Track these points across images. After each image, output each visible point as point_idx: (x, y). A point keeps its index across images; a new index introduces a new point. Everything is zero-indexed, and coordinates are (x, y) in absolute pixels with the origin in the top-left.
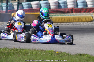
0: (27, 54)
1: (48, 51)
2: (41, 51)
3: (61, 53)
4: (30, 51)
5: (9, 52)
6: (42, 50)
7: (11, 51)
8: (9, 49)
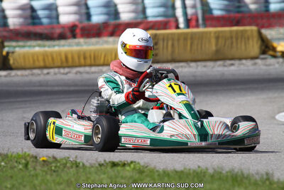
1: (14, 155)
3: (53, 162)
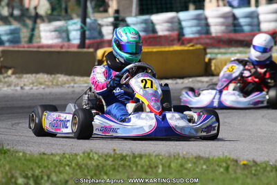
0: (155, 170)
1: (216, 158)
2: (195, 160)
3: (253, 166)
4: (161, 160)
5: (101, 166)
6: (196, 158)
7: (106, 160)
8: (99, 156)
